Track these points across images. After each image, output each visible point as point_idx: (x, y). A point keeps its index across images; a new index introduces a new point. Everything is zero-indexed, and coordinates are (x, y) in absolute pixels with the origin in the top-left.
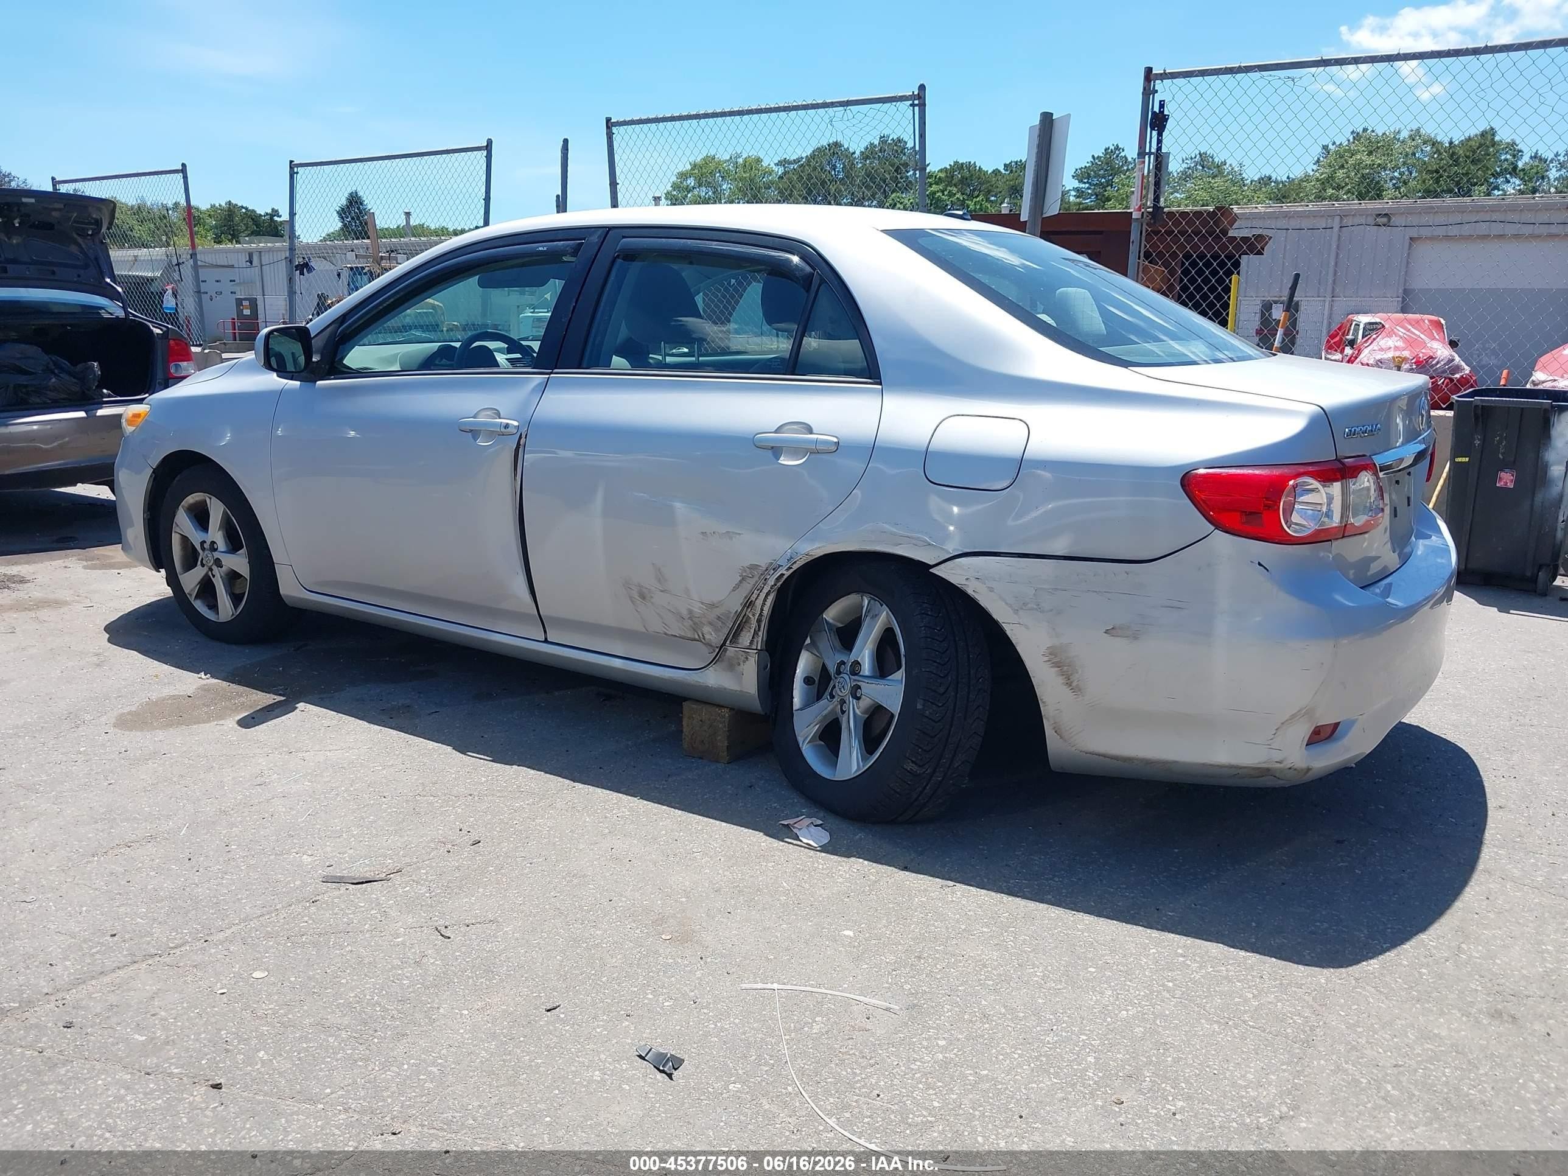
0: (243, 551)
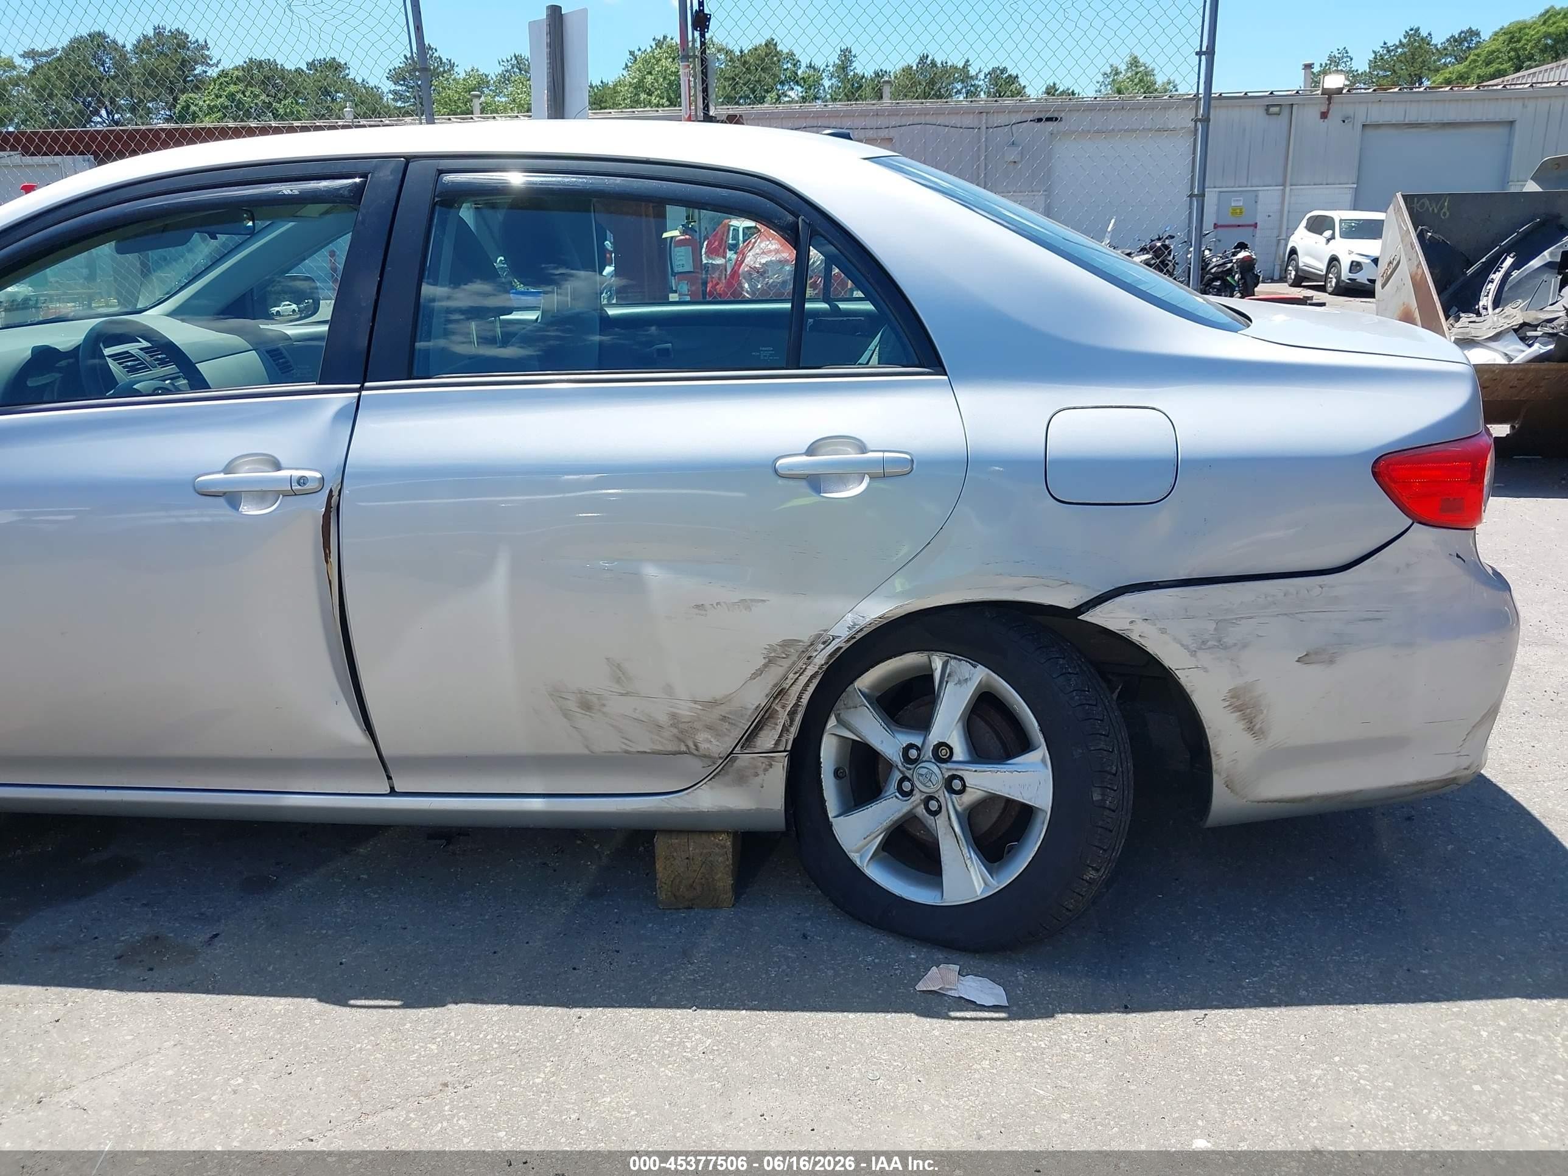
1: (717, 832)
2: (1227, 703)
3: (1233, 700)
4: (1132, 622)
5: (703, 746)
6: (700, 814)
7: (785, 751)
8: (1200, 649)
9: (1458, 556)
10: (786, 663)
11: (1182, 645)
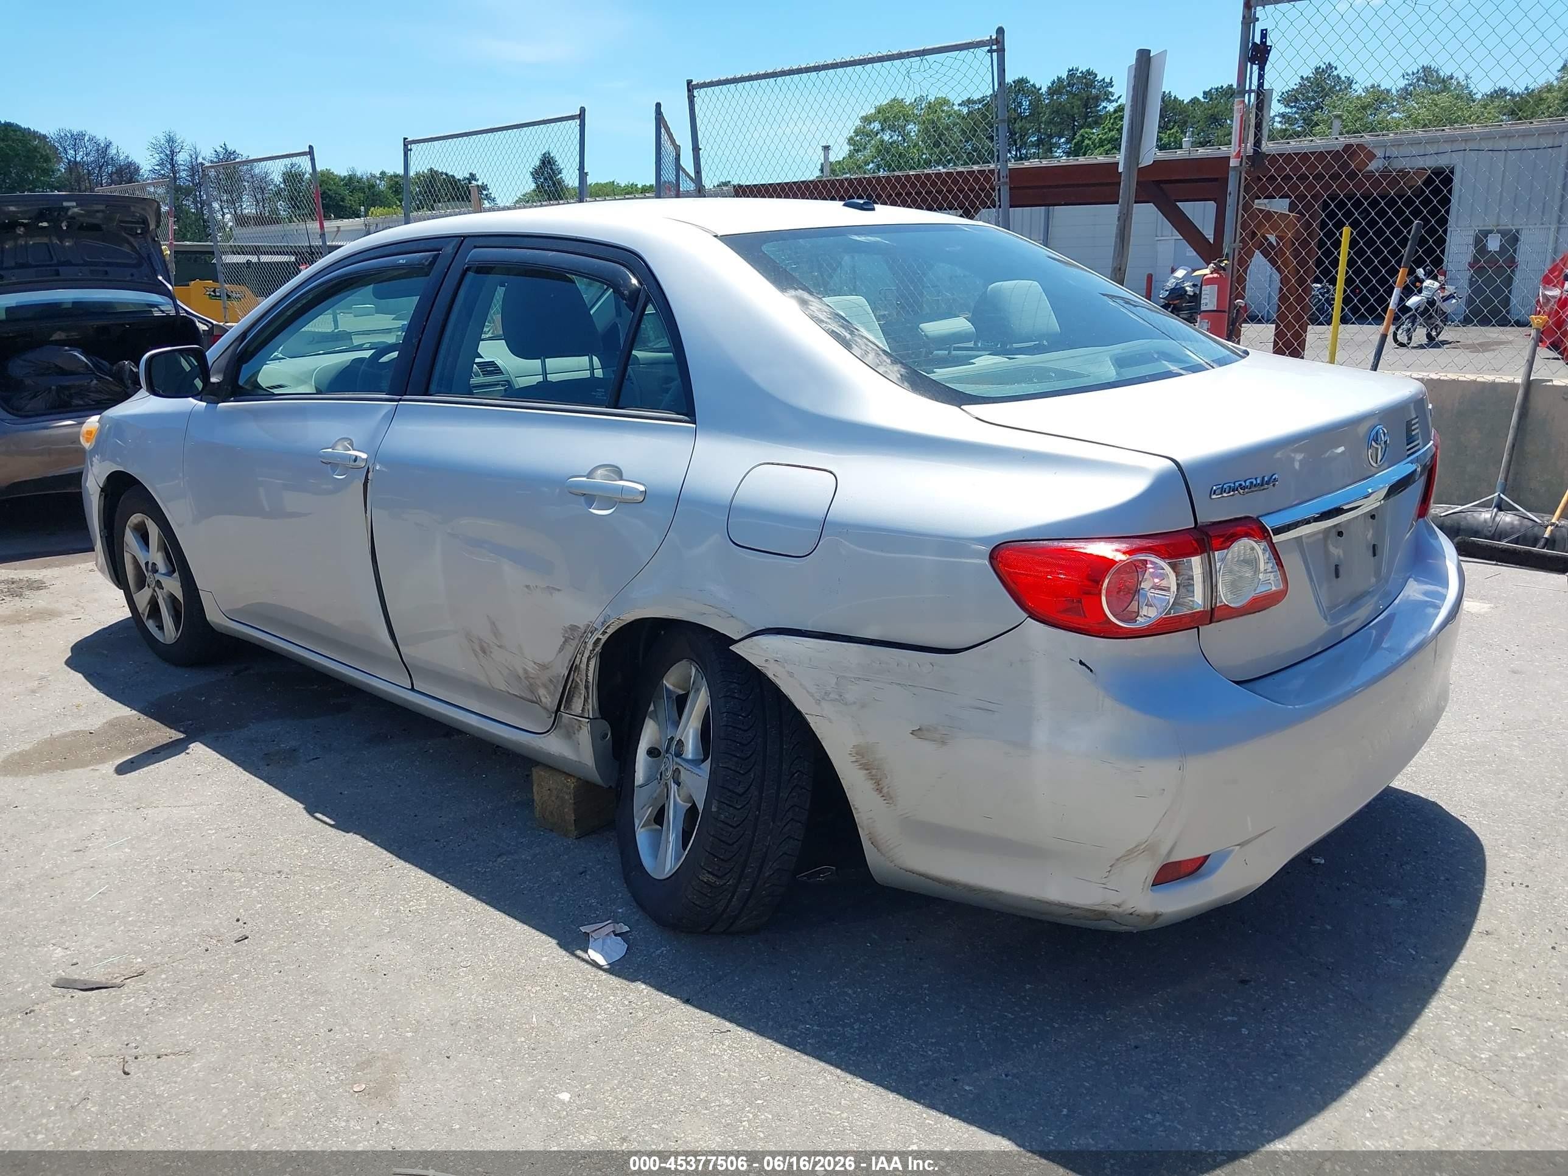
0: (176, 574)
1: (571, 775)
2: (854, 759)
3: (858, 757)
4: (766, 661)
5: (543, 699)
6: (549, 755)
7: (588, 718)
8: (823, 699)
9: (1081, 663)
10: (574, 643)
11: (808, 692)
